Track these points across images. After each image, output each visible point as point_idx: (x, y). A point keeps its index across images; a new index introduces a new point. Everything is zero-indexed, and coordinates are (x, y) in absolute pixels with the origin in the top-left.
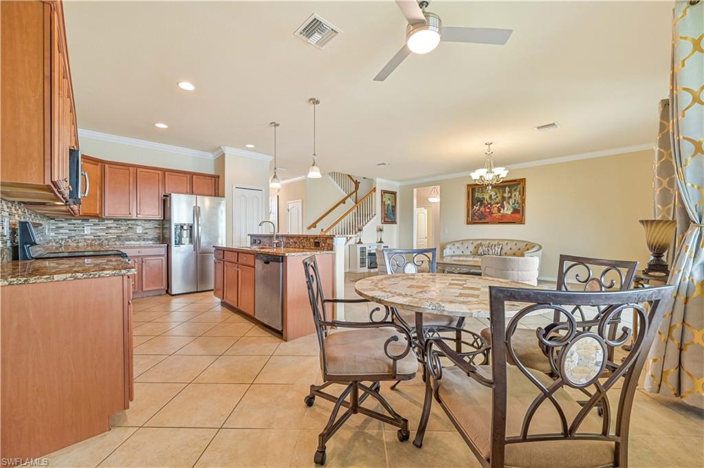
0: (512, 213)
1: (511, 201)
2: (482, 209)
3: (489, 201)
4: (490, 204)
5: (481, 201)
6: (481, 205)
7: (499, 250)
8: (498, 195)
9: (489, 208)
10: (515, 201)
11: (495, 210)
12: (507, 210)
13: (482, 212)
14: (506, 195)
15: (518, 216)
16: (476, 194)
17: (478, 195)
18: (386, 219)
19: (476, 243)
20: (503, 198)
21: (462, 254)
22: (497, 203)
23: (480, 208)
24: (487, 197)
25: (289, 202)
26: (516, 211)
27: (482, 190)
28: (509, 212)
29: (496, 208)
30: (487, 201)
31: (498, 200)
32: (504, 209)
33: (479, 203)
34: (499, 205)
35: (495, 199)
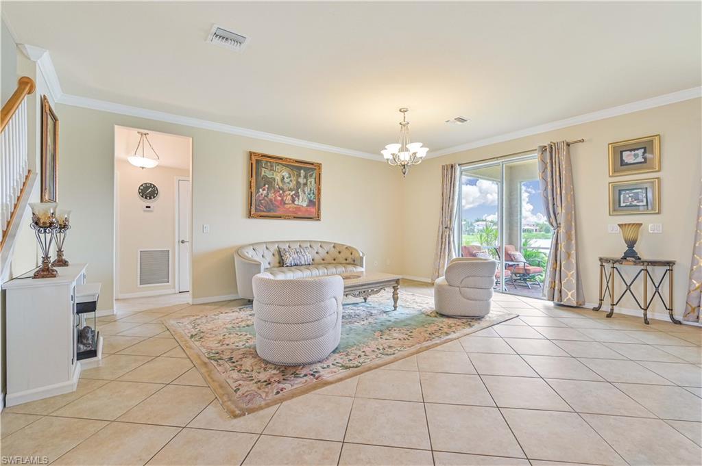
0: (307, 206)
1: (307, 190)
3: (281, 185)
4: (282, 189)
5: (270, 182)
6: (269, 189)
8: (292, 178)
9: (280, 196)
10: (311, 190)
11: (288, 199)
12: (302, 202)
13: (271, 200)
14: (302, 180)
15: (312, 213)
16: (263, 169)
17: (264, 172)
19: (273, 248)
20: (298, 183)
22: (291, 190)
23: (268, 194)
24: (278, 178)
26: (311, 203)
27: (271, 166)
28: (305, 204)
29: (289, 197)
30: (277, 184)
31: (292, 185)
32: (299, 199)
33: (267, 186)
34: (294, 192)
35: (288, 183)
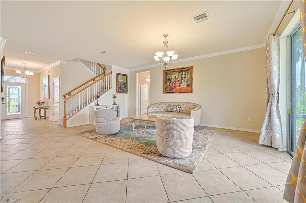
0: (186, 87)
1: (186, 80)
2: (171, 84)
3: (174, 80)
4: (175, 81)
5: (170, 80)
6: (170, 82)
7: (179, 108)
8: (179, 76)
9: (174, 84)
10: (188, 80)
11: (177, 85)
12: (184, 85)
13: (171, 86)
14: (183, 76)
15: (189, 89)
16: (168, 75)
17: (169, 76)
18: (120, 90)
19: (167, 104)
20: (182, 77)
21: (160, 111)
22: (179, 81)
23: (170, 84)
24: (173, 77)
25: (54, 79)
26: (188, 85)
27: (171, 73)
28: (185, 86)
29: (178, 84)
30: (173, 80)
31: (179, 79)
32: (182, 84)
33: (169, 81)
34: (180, 82)
35: (177, 78)
